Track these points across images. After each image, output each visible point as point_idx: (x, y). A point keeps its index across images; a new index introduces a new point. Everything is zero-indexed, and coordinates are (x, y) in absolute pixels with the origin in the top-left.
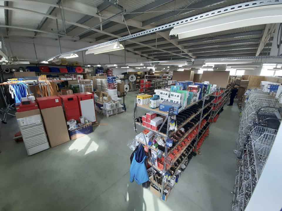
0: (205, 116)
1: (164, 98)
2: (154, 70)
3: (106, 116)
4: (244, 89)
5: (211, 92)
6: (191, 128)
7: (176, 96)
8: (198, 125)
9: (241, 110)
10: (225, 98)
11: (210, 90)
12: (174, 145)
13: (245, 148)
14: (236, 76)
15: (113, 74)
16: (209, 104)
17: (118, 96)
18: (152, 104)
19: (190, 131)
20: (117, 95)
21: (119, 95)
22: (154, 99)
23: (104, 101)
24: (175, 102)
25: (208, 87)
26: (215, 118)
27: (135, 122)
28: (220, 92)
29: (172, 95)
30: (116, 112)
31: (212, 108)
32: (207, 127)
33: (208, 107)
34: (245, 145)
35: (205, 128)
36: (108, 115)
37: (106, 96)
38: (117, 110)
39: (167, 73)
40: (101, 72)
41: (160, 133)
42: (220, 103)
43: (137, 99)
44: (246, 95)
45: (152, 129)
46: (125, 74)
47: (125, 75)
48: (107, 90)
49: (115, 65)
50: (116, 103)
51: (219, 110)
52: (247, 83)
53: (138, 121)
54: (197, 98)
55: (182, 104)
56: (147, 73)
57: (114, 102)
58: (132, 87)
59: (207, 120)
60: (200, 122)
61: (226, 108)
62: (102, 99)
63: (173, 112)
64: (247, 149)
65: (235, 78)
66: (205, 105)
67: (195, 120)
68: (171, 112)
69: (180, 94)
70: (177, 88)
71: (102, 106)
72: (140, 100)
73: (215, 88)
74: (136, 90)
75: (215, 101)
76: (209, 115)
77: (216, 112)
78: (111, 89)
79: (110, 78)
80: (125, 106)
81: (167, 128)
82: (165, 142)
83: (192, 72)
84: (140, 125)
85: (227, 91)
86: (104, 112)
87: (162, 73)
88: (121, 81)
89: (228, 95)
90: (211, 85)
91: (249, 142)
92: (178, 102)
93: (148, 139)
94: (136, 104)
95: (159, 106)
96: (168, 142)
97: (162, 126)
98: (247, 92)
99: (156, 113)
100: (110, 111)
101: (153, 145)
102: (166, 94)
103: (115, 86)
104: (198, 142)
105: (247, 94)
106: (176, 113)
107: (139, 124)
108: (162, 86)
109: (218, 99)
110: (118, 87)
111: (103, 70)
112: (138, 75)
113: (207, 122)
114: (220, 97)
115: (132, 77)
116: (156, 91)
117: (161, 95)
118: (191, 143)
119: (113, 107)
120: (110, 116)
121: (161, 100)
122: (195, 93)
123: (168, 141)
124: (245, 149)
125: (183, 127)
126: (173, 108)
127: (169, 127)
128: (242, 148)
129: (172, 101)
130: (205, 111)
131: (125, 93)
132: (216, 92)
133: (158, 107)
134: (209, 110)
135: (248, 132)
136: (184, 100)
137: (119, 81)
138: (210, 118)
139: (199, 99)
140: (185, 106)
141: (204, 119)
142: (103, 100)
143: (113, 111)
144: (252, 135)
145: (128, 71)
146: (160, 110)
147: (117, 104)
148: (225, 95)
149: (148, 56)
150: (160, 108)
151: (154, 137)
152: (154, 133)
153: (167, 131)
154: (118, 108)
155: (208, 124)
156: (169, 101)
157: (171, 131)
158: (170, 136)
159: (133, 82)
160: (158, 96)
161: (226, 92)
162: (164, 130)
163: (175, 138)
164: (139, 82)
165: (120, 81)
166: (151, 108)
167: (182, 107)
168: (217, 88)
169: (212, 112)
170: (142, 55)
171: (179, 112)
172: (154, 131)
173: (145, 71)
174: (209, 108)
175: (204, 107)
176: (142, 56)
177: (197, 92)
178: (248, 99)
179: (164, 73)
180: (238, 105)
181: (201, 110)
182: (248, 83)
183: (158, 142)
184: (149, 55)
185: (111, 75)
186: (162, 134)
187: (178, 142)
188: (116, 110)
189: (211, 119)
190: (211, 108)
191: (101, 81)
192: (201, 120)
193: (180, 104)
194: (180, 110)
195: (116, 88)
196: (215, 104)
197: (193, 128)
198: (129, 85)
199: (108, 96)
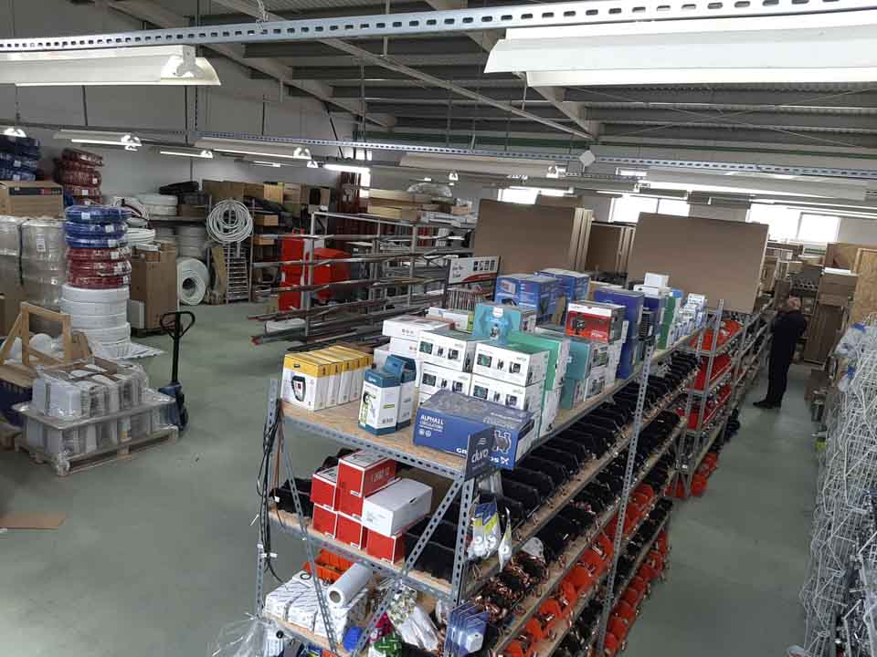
0: (649, 464)
1: (441, 374)
2: (365, 181)
3: (48, 463)
4: (836, 318)
5: (677, 339)
6: (579, 538)
7: (506, 366)
8: (614, 520)
9: (824, 429)
10: (747, 360)
11: (672, 328)
12: (490, 637)
13: (838, 635)
14: (801, 247)
15: (104, 189)
16: (668, 398)
17: (136, 334)
18: (373, 411)
19: (573, 554)
20: (127, 325)
21: (141, 325)
22: (387, 382)
23: (39, 368)
24: (497, 397)
25: (663, 311)
26: (697, 472)
27: (269, 509)
28: (724, 332)
29: (485, 361)
30: (121, 436)
31: (684, 421)
32: (658, 524)
33: (663, 415)
34: (839, 622)
35: (646, 531)
36: (62, 459)
37: (55, 331)
38: (126, 426)
39: (445, 207)
40: (23, 169)
41: (414, 575)
42: (724, 390)
43: (287, 373)
44: (845, 351)
45: (371, 553)
46: (181, 191)
47: (181, 201)
48: (59, 288)
49: (125, 141)
50: (124, 378)
51: (717, 430)
52: (848, 286)
53: (286, 504)
54: (610, 372)
55: (532, 408)
56: (326, 195)
57: (111, 371)
58: (223, 274)
59: (657, 489)
60: (622, 501)
61: (749, 417)
62: (24, 349)
63: (491, 454)
64: (846, 640)
65: (795, 257)
66: (647, 407)
67: (600, 492)
68: (477, 457)
69: (527, 357)
70: (510, 321)
71: (27, 395)
72: (302, 379)
73: (697, 311)
74: (253, 299)
75: (700, 384)
76: (667, 460)
77: (701, 440)
78: (90, 287)
79: (85, 216)
80: (180, 399)
81: (458, 544)
82: (440, 627)
83: (583, 216)
84: (298, 526)
85: (753, 326)
86: (33, 436)
87: (414, 203)
88: (157, 237)
89: (764, 342)
90: (678, 301)
91: (854, 604)
92: (514, 399)
93: (345, 611)
94: (280, 404)
95: (409, 417)
96: (461, 626)
97: (429, 531)
98: (850, 336)
99: (390, 457)
100: (82, 429)
101: (372, 650)
102: (454, 355)
103: (118, 268)
104: (612, 613)
105: (846, 346)
106: (505, 461)
107: (292, 521)
108: (414, 284)
109: (714, 372)
110: (133, 276)
111: (36, 158)
112: (267, 207)
113: (655, 497)
114: (722, 360)
115: (226, 214)
116: (390, 327)
117: (425, 357)
118: (577, 623)
119: (101, 407)
120: (74, 464)
121: (424, 382)
122: (597, 347)
123: (459, 618)
124: (838, 642)
125: (539, 535)
126: (489, 433)
127: (470, 537)
128: (827, 634)
129: (481, 392)
130: (649, 440)
131: (185, 320)
132: (701, 337)
133: (407, 423)
134: (670, 431)
135: (850, 552)
136: (547, 387)
137: (141, 237)
138: (671, 474)
139: (618, 375)
140: (549, 417)
141: (644, 481)
142: (32, 358)
143: (103, 430)
144: (867, 568)
145: (200, 175)
146: (419, 441)
147: (128, 386)
148: (748, 343)
149: (334, 96)
150: (421, 432)
151: (374, 594)
152: (378, 576)
153: (456, 562)
154: (136, 409)
155: (663, 509)
156: (465, 390)
157: (479, 561)
158: (469, 588)
159: (234, 245)
160: (410, 364)
161: (751, 330)
162: (438, 560)
163: (493, 602)
164: (274, 252)
165: (152, 233)
166: (369, 428)
167: (536, 425)
168: (708, 311)
169: (682, 441)
170: (298, 83)
171: (518, 457)
172: (382, 562)
173: (314, 183)
174: (669, 419)
175: (644, 416)
176: (293, 91)
177: (610, 342)
178: (851, 370)
179: (425, 207)
180: (810, 398)
181: (629, 436)
182: (854, 288)
183: (399, 627)
184: (339, 91)
185: (85, 192)
186: (426, 580)
187: (509, 620)
188: (119, 422)
189: (681, 477)
190: (676, 420)
191: (21, 229)
192: (628, 489)
193: (526, 406)
194: (524, 446)
195: (126, 279)
196: (698, 399)
197: (591, 533)
198: (207, 259)
199: (67, 331)
